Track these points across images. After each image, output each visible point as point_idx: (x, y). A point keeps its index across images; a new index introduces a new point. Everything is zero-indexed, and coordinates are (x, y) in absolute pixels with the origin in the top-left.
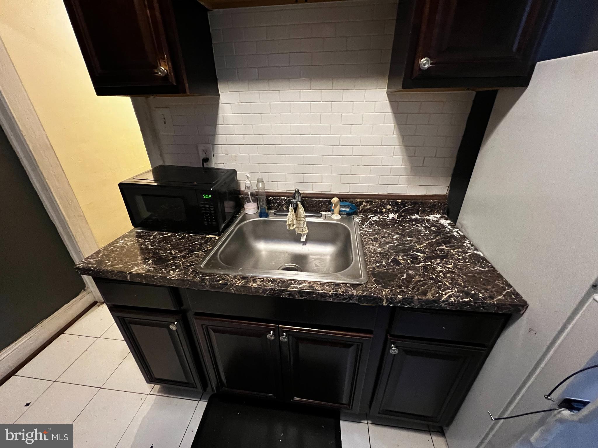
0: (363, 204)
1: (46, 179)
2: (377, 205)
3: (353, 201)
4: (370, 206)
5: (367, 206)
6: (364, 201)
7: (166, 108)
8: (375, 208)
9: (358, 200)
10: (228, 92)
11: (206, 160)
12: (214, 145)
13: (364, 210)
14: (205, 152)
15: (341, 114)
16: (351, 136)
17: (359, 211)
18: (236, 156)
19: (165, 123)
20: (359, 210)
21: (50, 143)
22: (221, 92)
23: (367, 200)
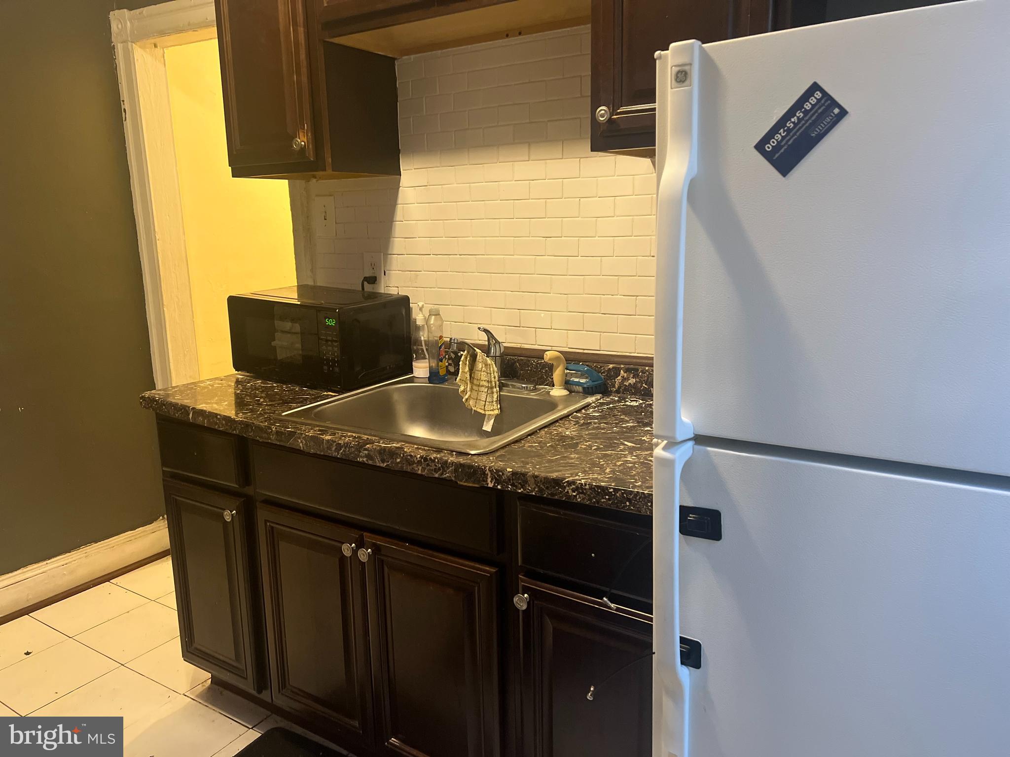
0: (621, 375)
1: (164, 306)
2: (648, 379)
3: (601, 367)
4: (634, 380)
5: (628, 379)
6: (621, 368)
7: (331, 195)
8: (644, 385)
9: (611, 366)
10: (412, 170)
11: (373, 280)
12: (386, 254)
13: (623, 388)
14: (373, 266)
15: (579, 199)
16: (597, 238)
17: (615, 389)
18: (417, 276)
19: (325, 219)
20: (614, 387)
21: (186, 252)
22: (403, 170)
23: (627, 366)
